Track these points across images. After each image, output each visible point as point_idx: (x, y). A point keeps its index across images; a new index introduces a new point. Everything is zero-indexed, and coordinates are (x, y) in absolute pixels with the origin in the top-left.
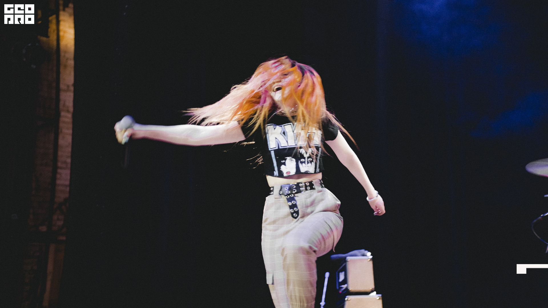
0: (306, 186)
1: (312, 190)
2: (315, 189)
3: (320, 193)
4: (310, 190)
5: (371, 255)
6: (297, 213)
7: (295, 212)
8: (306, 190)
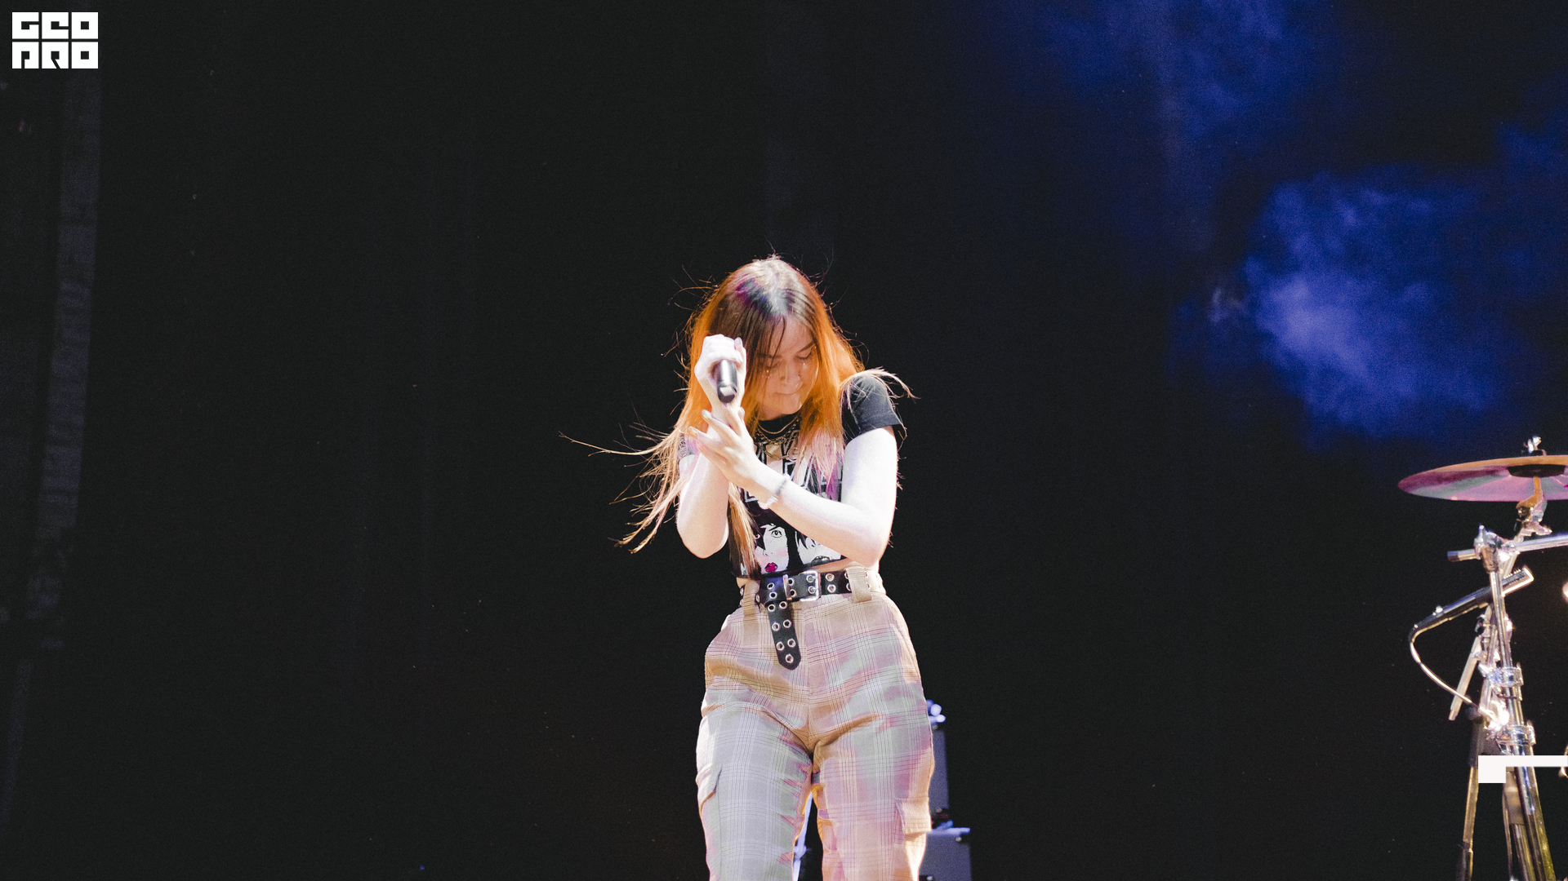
0: (824, 583)
1: (840, 595)
2: (851, 592)
3: (862, 605)
4: (837, 592)
5: (941, 713)
6: (796, 653)
7: (788, 650)
8: (824, 591)
